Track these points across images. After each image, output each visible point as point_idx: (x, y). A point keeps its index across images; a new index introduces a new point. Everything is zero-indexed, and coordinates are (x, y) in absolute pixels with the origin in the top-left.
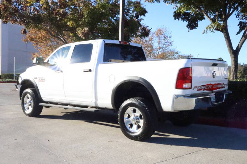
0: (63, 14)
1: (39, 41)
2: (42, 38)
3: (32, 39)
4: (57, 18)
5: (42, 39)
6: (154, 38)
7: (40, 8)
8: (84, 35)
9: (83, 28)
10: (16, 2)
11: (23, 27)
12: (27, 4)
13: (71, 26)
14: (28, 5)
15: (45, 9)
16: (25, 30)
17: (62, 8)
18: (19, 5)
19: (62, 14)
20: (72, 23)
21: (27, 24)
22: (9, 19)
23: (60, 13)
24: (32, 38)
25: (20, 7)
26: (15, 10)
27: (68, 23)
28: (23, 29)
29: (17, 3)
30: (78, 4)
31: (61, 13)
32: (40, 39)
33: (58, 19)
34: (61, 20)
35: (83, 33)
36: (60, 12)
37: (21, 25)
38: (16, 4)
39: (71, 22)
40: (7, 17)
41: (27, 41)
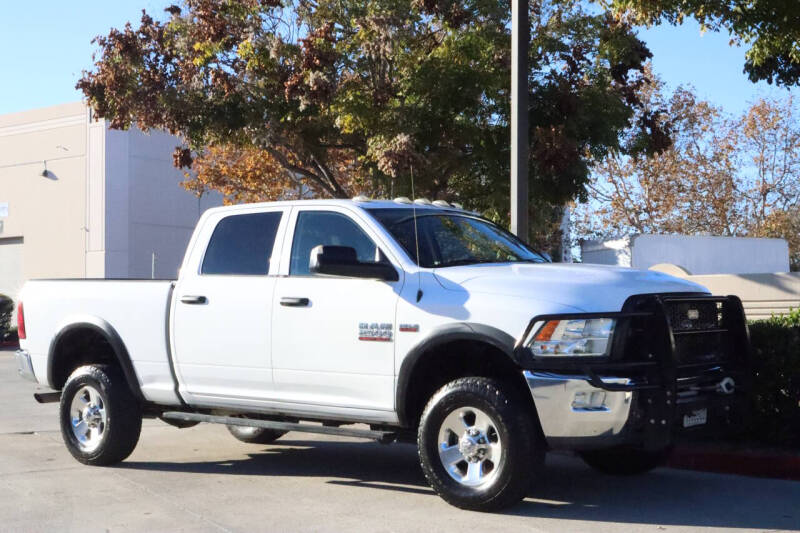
0: (319, 88)
1: (244, 185)
2: (258, 173)
3: (219, 180)
4: (298, 102)
5: (255, 178)
6: (740, 145)
7: (237, 70)
8: (393, 164)
9: (391, 138)
10: (155, 51)
11: (181, 139)
12: (193, 58)
13: (347, 131)
14: (198, 61)
15: (258, 72)
16: (187, 152)
17: (315, 68)
18: (168, 59)
19: (315, 88)
20: (353, 121)
21: (195, 131)
22: (131, 116)
23: (308, 86)
24: (221, 176)
25: (170, 68)
26: (153, 80)
27: (338, 122)
28: (178, 148)
29: (158, 55)
30: (373, 47)
31: (311, 84)
32: (249, 179)
33: (302, 107)
34: (312, 110)
35: (388, 154)
36: (306, 82)
37: (173, 132)
38: (156, 59)
39: (349, 118)
40: (123, 112)
41: (201, 188)
